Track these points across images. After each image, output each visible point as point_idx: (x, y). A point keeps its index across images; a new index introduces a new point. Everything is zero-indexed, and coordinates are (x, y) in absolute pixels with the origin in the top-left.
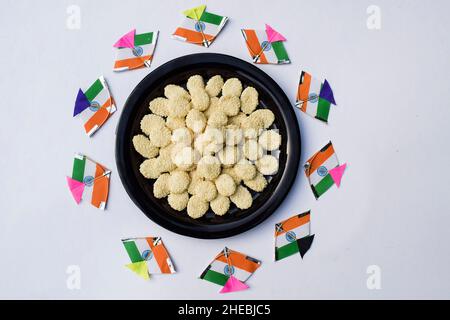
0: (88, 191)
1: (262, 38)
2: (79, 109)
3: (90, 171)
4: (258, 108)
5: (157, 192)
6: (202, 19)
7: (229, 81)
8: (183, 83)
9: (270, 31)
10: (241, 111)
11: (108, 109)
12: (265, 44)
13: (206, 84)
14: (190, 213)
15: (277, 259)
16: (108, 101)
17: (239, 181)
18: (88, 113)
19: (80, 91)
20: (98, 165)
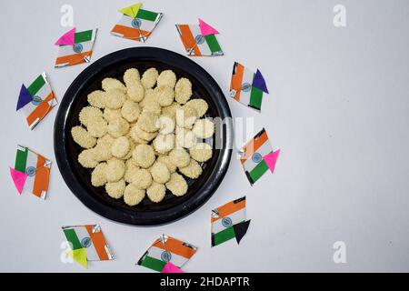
0: (30, 181)
1: (196, 32)
2: (21, 104)
3: (32, 162)
4: (192, 98)
5: (96, 181)
6: (139, 16)
7: (163, 73)
8: (120, 77)
9: (203, 26)
10: (175, 101)
11: (50, 103)
12: (198, 37)
13: (141, 77)
14: (127, 200)
15: (213, 244)
16: (49, 96)
17: (174, 168)
18: (31, 107)
19: (23, 86)
20: (39, 156)
